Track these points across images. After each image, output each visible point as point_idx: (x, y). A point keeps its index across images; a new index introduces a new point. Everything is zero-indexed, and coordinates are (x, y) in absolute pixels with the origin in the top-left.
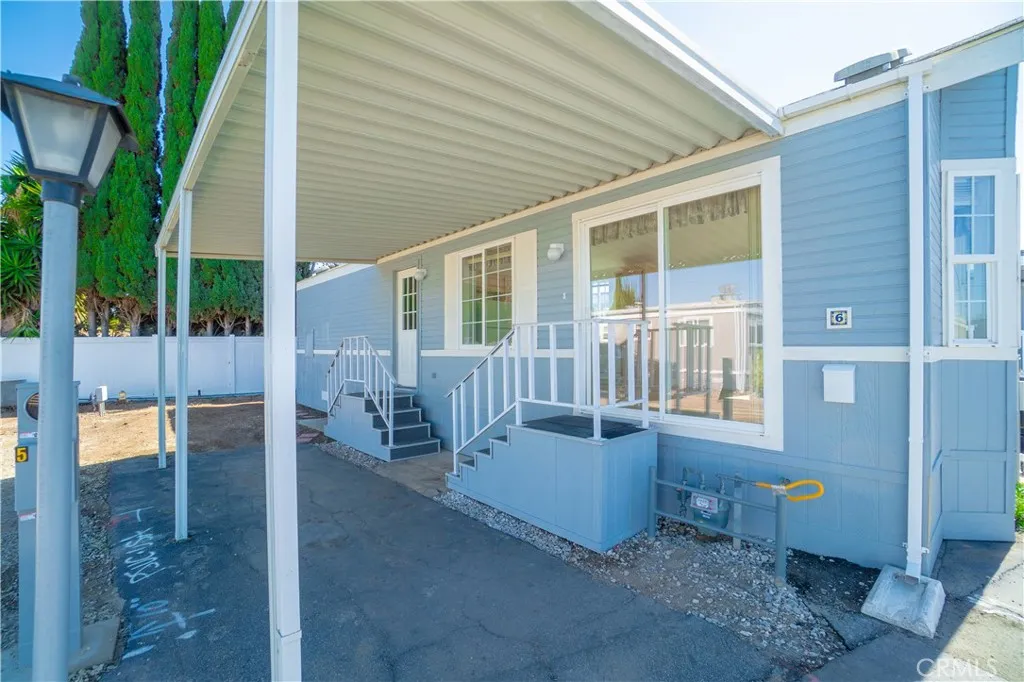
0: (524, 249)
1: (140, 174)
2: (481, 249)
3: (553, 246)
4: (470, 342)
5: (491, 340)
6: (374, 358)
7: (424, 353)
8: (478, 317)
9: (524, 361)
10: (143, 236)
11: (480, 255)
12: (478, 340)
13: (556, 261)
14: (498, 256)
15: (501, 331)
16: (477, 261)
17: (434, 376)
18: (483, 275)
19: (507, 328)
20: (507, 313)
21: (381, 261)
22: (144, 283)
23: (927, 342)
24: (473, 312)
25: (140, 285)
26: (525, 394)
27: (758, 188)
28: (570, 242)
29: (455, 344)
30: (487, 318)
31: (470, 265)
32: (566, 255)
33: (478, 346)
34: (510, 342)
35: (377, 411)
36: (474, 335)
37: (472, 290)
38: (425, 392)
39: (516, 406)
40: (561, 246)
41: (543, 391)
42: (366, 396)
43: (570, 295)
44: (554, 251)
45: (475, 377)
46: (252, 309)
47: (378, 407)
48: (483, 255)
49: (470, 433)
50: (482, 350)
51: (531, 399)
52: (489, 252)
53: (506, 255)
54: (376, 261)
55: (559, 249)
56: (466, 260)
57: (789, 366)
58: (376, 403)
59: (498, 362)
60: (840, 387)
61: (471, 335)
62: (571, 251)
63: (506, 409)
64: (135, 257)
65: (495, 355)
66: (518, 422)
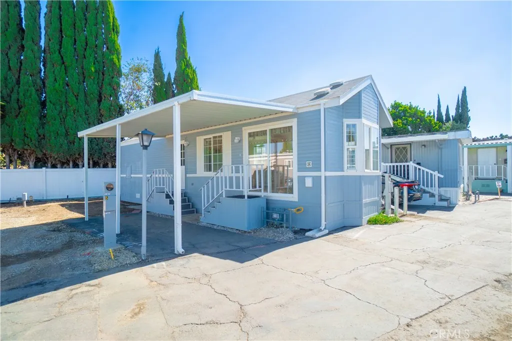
0: (227, 138)
1: (34, 86)
2: (211, 136)
3: (236, 138)
4: (207, 171)
5: (215, 170)
6: (169, 178)
7: (188, 175)
8: (210, 161)
9: (226, 177)
10: (37, 118)
11: (211, 138)
12: (210, 170)
13: (237, 143)
14: (217, 139)
15: (219, 167)
16: (210, 140)
17: (193, 184)
18: (212, 146)
19: (221, 165)
20: (221, 160)
21: (167, 137)
22: (39, 142)
23: (325, 171)
24: (208, 159)
25: (37, 143)
26: (226, 187)
27: (292, 126)
28: (242, 137)
29: (201, 172)
30: (214, 162)
31: (207, 142)
32: (241, 141)
33: (210, 173)
34: (222, 171)
35: (171, 198)
36: (208, 168)
37: (207, 150)
38: (188, 191)
39: (223, 191)
40: (239, 138)
41: (231, 186)
42: (165, 192)
43: (242, 155)
44: (237, 140)
45: (210, 183)
46: (94, 155)
47: (171, 196)
48: (212, 139)
49: (208, 201)
50: (211, 174)
51: (228, 189)
52: (214, 137)
53: (220, 139)
54: (165, 136)
55: (238, 139)
56: (205, 139)
57: (299, 177)
58: (171, 195)
59: (218, 178)
60: (309, 183)
61: (207, 168)
62: (242, 140)
63: (220, 193)
64: (34, 129)
65: (217, 175)
66: (224, 196)
